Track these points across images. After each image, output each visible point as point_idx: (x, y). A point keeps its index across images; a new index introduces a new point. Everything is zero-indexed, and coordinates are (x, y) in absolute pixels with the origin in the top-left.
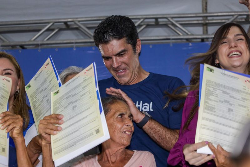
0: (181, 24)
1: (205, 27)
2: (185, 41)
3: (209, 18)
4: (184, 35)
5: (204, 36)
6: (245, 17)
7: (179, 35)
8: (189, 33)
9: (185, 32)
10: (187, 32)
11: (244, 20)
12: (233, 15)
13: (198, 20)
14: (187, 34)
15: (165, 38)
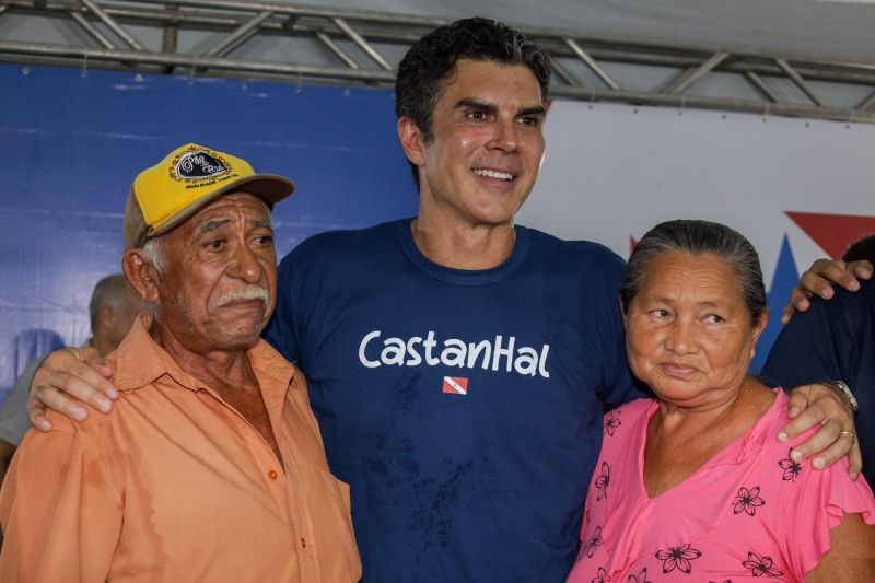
0: (112, 16)
1: (171, 30)
2: (118, 64)
3: (182, 8)
4: (117, 49)
5: (166, 59)
6: (286, 17)
7: (104, 47)
8: (138, 47)
9: (126, 41)
10: (131, 41)
11: (278, 25)
12: (259, 11)
13: (155, 11)
14: (132, 49)
15: (69, 51)
